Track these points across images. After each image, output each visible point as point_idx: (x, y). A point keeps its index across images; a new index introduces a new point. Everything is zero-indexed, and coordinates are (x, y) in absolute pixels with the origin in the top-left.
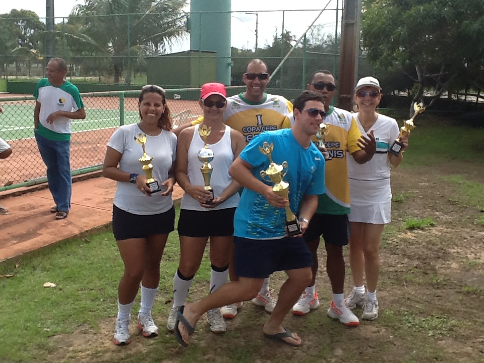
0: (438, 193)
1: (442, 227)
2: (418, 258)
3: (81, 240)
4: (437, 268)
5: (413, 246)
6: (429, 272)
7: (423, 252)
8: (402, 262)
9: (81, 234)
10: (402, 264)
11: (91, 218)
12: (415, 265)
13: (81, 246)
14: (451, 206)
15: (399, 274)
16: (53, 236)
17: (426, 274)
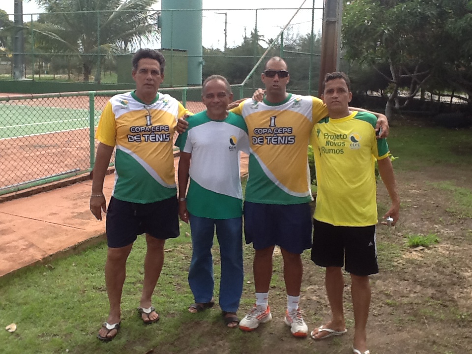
0: (433, 202)
1: (447, 244)
2: (432, 285)
3: (45, 266)
4: (455, 297)
5: (422, 269)
6: (448, 303)
7: (435, 277)
8: (414, 290)
9: (44, 259)
10: (415, 292)
11: (57, 239)
12: (430, 295)
13: (45, 274)
14: (449, 218)
15: (415, 306)
16: (11, 263)
17: (446, 306)
